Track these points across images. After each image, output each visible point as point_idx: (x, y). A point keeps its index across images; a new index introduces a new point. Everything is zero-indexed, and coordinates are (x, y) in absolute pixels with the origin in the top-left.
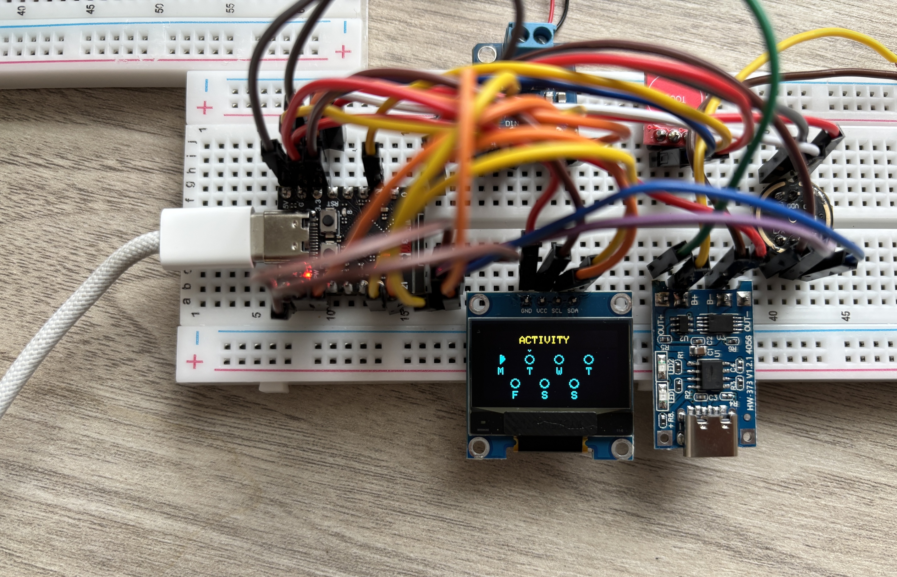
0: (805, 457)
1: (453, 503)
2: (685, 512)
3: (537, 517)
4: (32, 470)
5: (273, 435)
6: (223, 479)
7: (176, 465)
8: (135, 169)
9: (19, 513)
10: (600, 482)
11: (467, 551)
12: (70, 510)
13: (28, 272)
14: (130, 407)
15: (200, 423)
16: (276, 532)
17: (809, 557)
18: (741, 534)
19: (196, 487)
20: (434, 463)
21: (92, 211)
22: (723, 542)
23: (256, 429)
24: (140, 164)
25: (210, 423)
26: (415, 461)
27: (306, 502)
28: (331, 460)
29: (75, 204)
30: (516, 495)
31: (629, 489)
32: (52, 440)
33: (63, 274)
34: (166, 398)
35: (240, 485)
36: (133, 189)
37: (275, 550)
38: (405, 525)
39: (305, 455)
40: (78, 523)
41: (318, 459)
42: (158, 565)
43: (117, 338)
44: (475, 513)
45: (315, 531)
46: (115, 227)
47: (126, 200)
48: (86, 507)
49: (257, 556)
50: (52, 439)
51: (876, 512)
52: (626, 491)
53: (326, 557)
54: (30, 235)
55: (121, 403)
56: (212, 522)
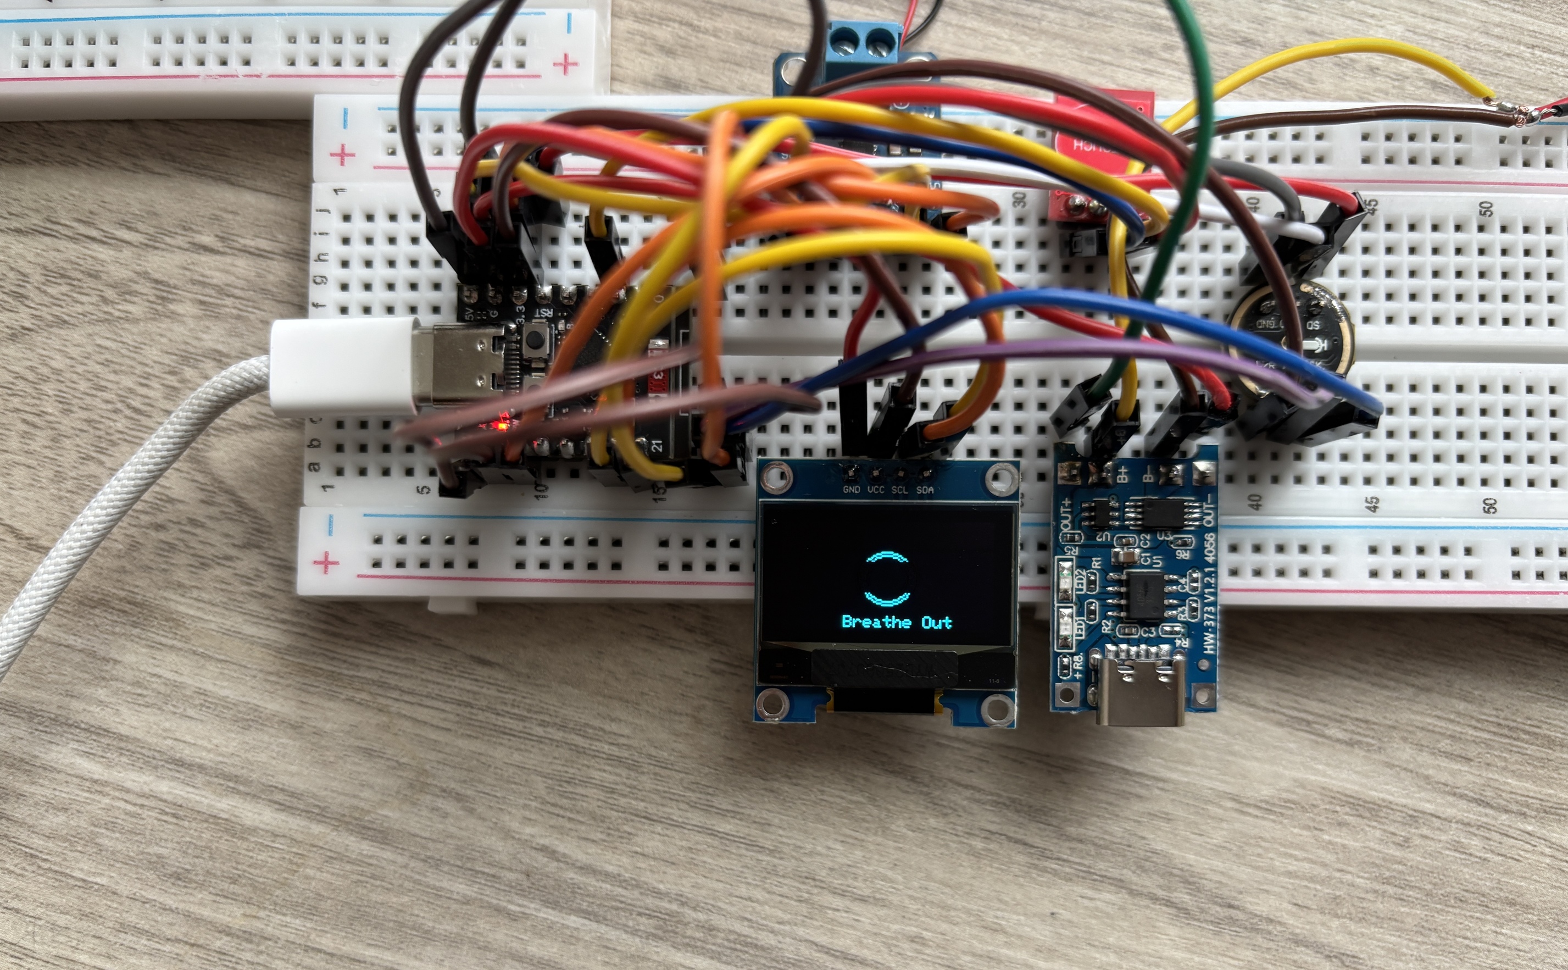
0: (1302, 763)
1: (730, 808)
2: (1101, 842)
3: (863, 837)
4: (71, 726)
5: (449, 686)
6: (368, 753)
7: (296, 728)
8: (245, 251)
9: (48, 792)
10: (967, 787)
11: (748, 884)
12: (128, 791)
13: (72, 412)
14: (227, 633)
15: (335, 663)
16: (449, 841)
17: (1297, 924)
18: (1190, 881)
19: (325, 764)
20: (704, 743)
21: (174, 316)
22: (1161, 893)
23: (424, 676)
24: (252, 243)
25: (351, 664)
26: (674, 738)
27: (498, 795)
28: (539, 731)
29: (148, 304)
30: (831, 799)
31: (1013, 801)
32: (102, 679)
33: (126, 417)
34: (284, 622)
35: (395, 764)
36: (242, 283)
37: (446, 868)
38: (653, 839)
39: (500, 721)
40: (140, 811)
41: (521, 728)
42: (264, 883)
43: (209, 523)
44: (764, 825)
45: (510, 842)
46: (210, 344)
47: (229, 301)
48: (153, 786)
49: (417, 877)
50: (104, 678)
51: (1415, 858)
52: (1008, 803)
53: (526, 883)
54: (74, 352)
55: (213, 626)
56: (347, 819)
